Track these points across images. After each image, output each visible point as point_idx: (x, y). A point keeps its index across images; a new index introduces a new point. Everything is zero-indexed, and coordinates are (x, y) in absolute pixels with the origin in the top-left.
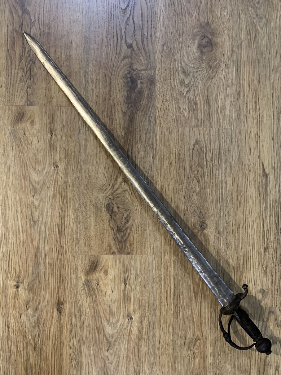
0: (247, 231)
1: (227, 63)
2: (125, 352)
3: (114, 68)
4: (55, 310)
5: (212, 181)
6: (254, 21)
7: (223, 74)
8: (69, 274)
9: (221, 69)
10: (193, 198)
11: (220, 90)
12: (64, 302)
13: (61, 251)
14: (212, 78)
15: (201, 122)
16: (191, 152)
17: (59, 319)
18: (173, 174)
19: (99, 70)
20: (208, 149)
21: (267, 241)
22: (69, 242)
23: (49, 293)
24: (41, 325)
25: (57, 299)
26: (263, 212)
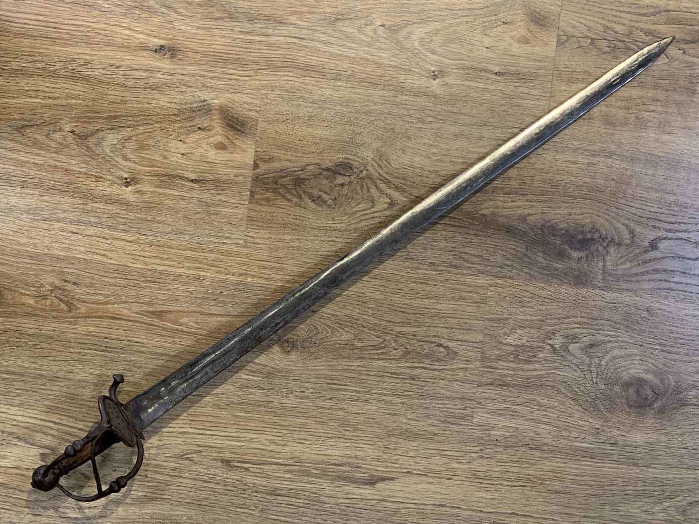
0: (267, 430)
1: (602, 433)
2: (65, 164)
3: (614, 210)
4: (163, 42)
5: (373, 373)
6: (680, 497)
7: (581, 423)
8: (227, 76)
9: (591, 420)
10: (344, 333)
11: (550, 412)
12: (174, 60)
13: (270, 66)
14: (574, 400)
15: (490, 367)
16: (433, 340)
17: (144, 48)
18: (395, 299)
19: (613, 180)
20: (437, 373)
21: (244, 468)
22: (287, 84)
23: (196, 34)
24: (137, 12)
25: (182, 47)
26: (301, 466)
